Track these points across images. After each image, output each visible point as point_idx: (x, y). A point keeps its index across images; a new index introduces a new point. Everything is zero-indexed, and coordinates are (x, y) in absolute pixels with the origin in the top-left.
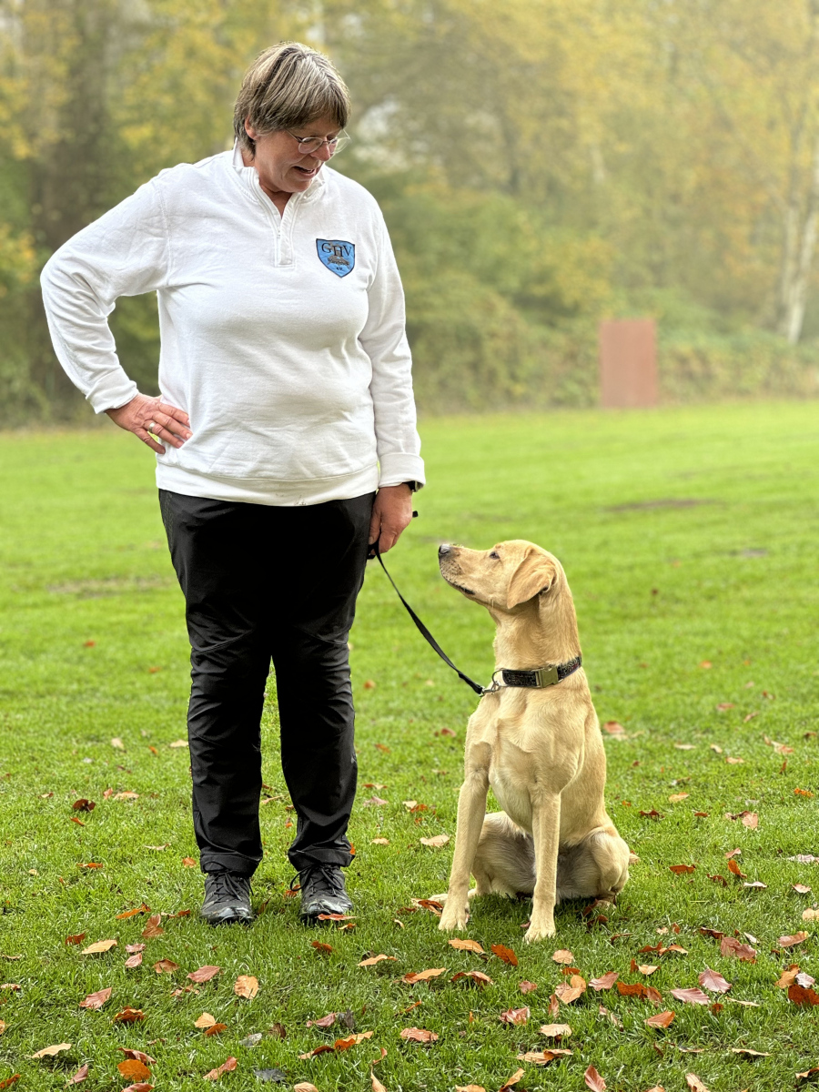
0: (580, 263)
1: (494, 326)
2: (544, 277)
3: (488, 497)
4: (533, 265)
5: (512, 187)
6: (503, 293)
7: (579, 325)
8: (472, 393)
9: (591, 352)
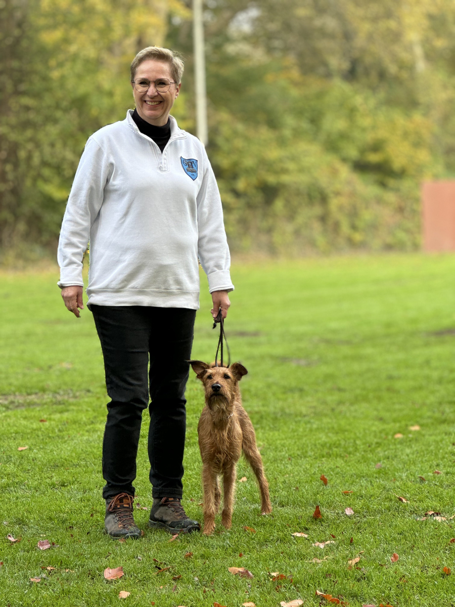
0: (406, 135)
1: (338, 186)
2: (377, 147)
3: (334, 325)
4: (369, 137)
5: (351, 75)
6: (344, 160)
7: (406, 185)
8: (321, 240)
9: (415, 207)
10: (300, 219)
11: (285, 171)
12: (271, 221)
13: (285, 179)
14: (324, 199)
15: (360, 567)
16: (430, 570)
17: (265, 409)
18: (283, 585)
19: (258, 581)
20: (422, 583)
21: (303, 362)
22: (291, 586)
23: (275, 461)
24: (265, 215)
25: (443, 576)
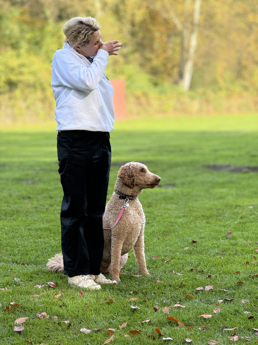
5: (60, 17)
8: (41, 113)
10: (30, 101)
11: (21, 73)
12: (13, 101)
13: (21, 78)
14: (43, 90)
15: (62, 299)
16: (101, 300)
17: (8, 208)
18: (17, 310)
19: (3, 308)
20: (96, 308)
21: (30, 182)
22: (22, 310)
23: (13, 238)
24: (10, 98)
25: (108, 303)
